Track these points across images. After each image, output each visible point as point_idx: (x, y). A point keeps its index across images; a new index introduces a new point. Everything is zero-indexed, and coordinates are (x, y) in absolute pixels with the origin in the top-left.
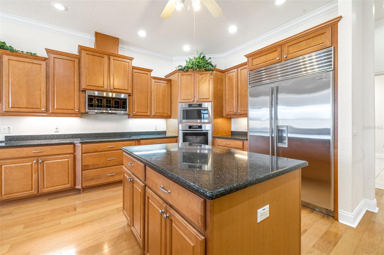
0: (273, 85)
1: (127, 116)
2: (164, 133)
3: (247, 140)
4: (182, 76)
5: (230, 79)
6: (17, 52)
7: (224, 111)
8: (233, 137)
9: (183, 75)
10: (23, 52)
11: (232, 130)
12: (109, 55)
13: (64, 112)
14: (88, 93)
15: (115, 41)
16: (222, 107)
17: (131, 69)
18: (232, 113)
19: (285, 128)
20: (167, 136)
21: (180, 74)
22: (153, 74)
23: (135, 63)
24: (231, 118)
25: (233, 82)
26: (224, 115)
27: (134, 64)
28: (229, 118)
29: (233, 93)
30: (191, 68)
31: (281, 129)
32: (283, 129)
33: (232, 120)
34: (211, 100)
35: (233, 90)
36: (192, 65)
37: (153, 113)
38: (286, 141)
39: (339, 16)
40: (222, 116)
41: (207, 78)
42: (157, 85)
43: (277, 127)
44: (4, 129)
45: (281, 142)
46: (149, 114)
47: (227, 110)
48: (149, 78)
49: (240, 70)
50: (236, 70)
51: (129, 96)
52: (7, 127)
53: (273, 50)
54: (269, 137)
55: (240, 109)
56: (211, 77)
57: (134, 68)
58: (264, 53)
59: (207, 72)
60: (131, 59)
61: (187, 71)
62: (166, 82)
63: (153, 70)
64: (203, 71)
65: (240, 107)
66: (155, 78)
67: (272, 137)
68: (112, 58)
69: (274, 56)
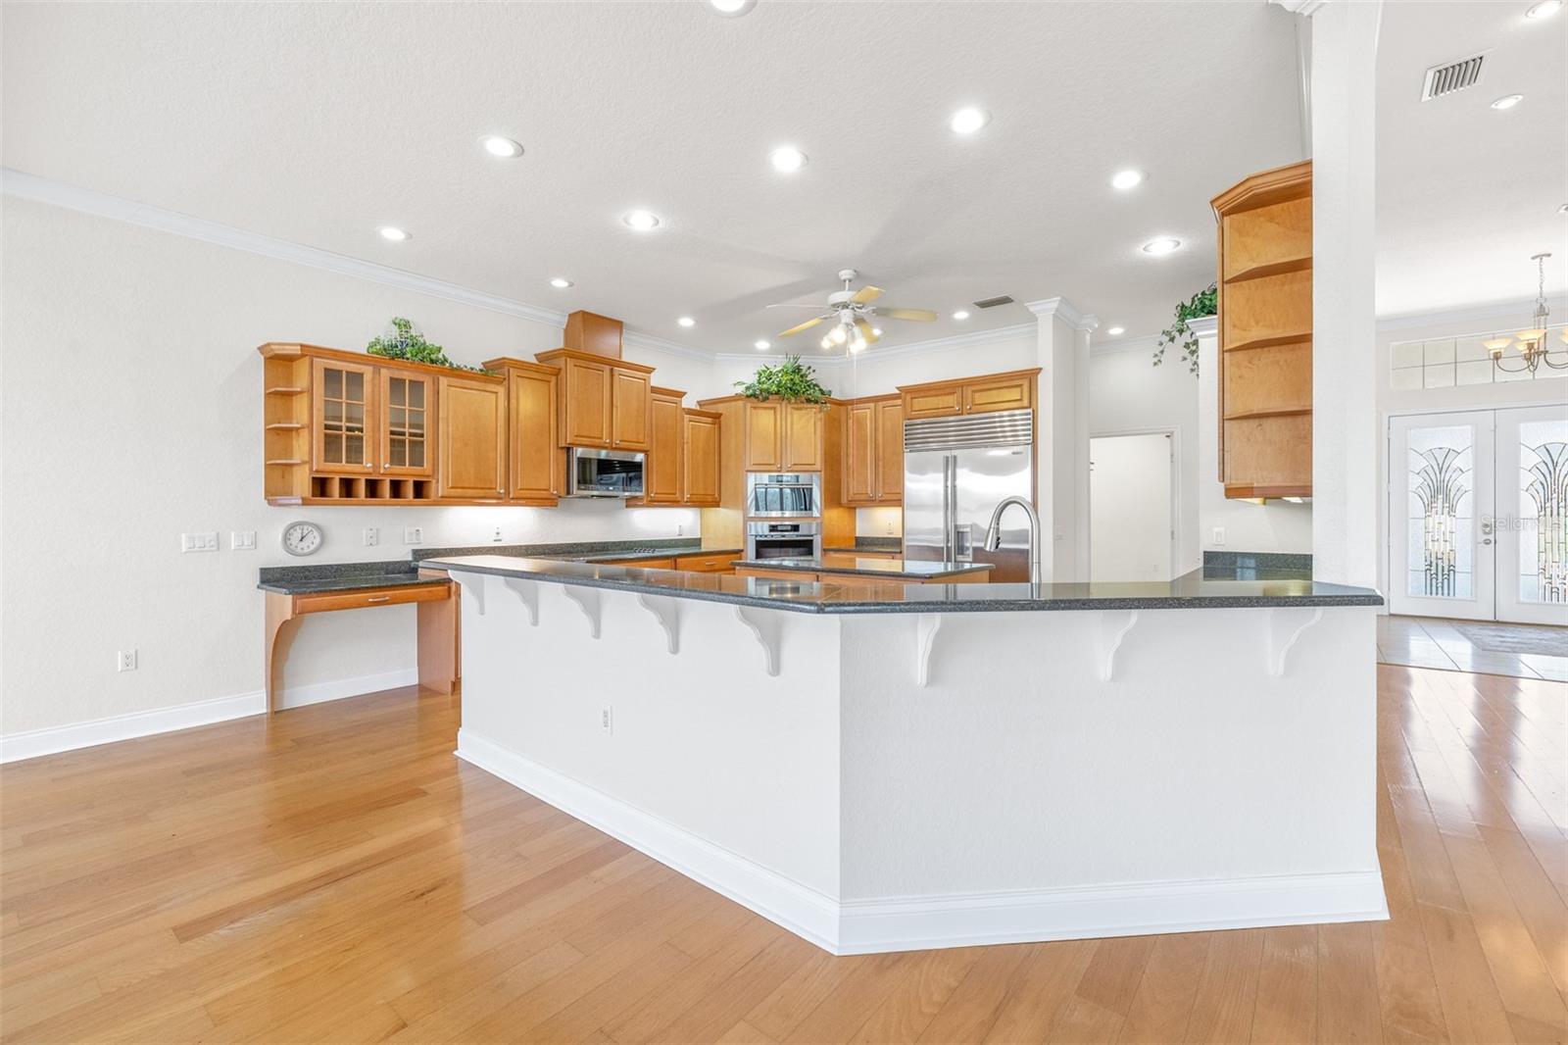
0: (948, 453)
2: (697, 542)
3: (901, 552)
4: (753, 411)
5: (860, 423)
6: (458, 368)
7: (844, 491)
8: (861, 548)
9: (755, 408)
10: (472, 369)
11: (857, 535)
12: (612, 365)
13: (533, 496)
14: (579, 452)
15: (616, 326)
16: (838, 482)
17: (647, 392)
18: (863, 497)
19: (968, 530)
20: (703, 550)
21: (749, 405)
22: (685, 402)
23: (656, 380)
24: (855, 508)
25: (865, 431)
26: (844, 500)
27: (653, 382)
28: (851, 508)
29: (866, 454)
30: (776, 394)
31: (961, 530)
32: (965, 530)
33: (857, 510)
34: (818, 467)
35: (866, 447)
36: (778, 386)
37: (686, 495)
38: (970, 552)
39: (1039, 366)
40: (839, 504)
41: (811, 417)
42: (693, 427)
43: (956, 527)
44: (411, 534)
45: (962, 554)
46: (677, 496)
47: (852, 487)
48: (679, 411)
49: (881, 408)
50: (872, 405)
51: (646, 456)
52: (414, 530)
53: (947, 391)
54: (943, 548)
55: (881, 490)
56: (819, 416)
57: (653, 390)
58: (933, 393)
59: (809, 406)
60: (649, 370)
61: (766, 399)
62: (710, 420)
63: (685, 393)
64: (802, 402)
65: (881, 484)
66: (689, 413)
67: (947, 547)
68: (617, 372)
69: (951, 400)
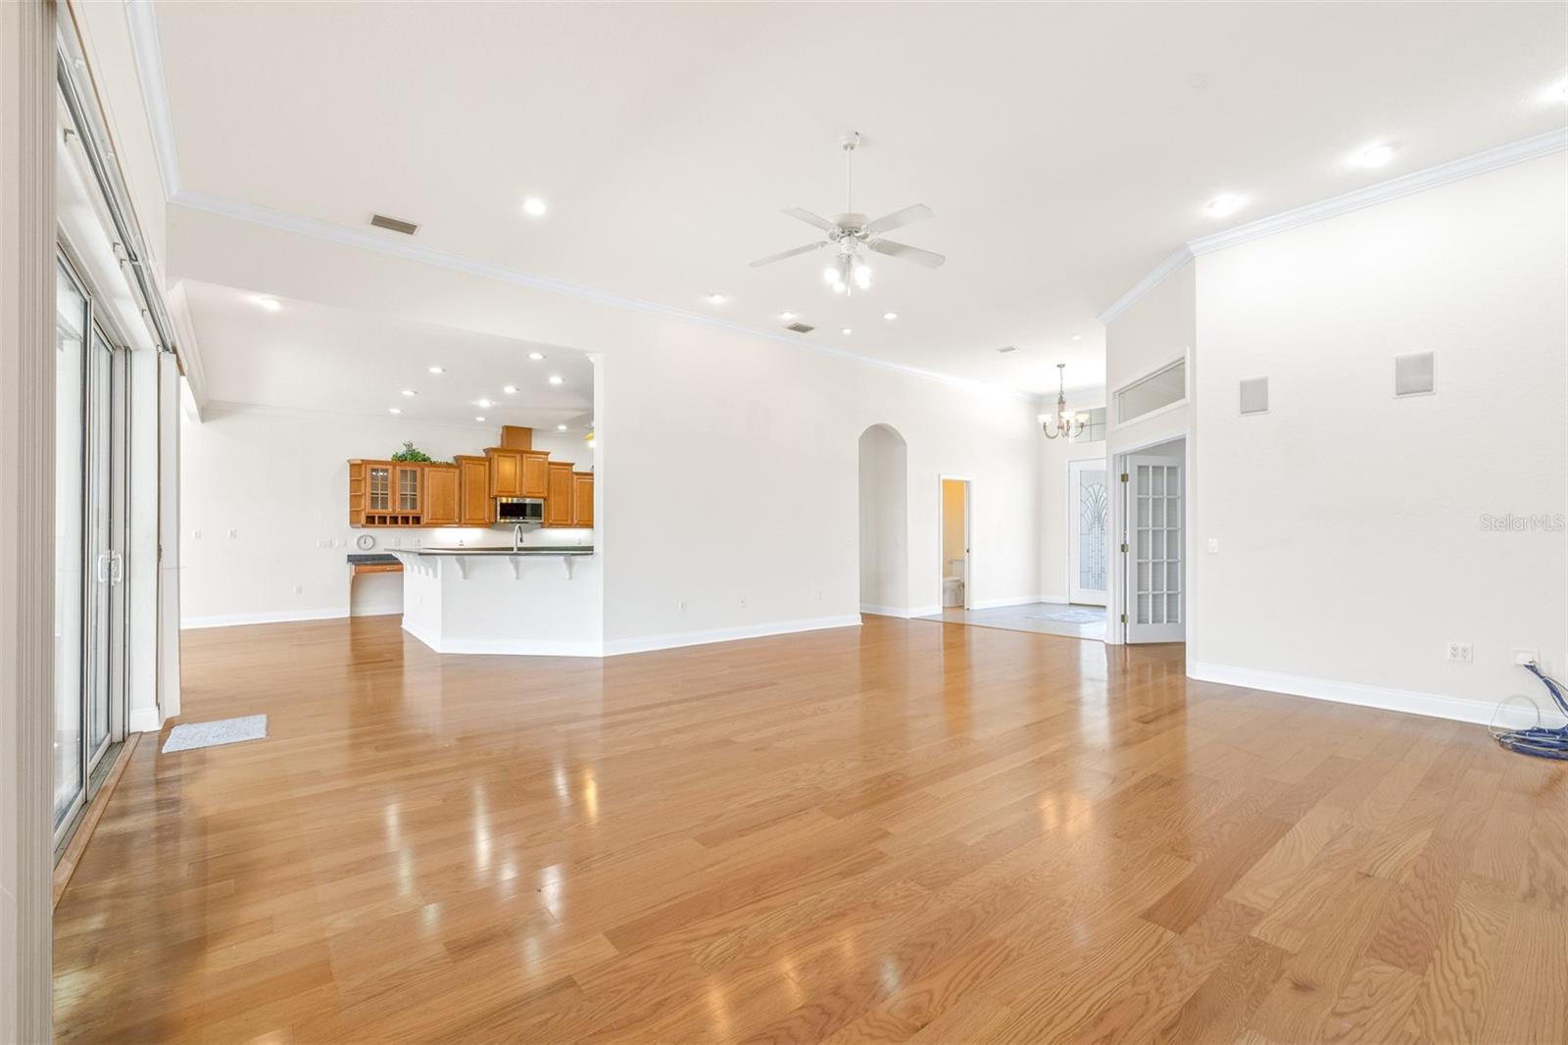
1: (539, 525)
6: (435, 463)
12: (522, 453)
14: (501, 500)
15: (527, 432)
17: (546, 465)
22: (575, 469)
23: (551, 458)
27: (550, 460)
37: (575, 522)
42: (580, 481)
46: (569, 522)
48: (569, 474)
51: (545, 499)
57: (550, 463)
60: (547, 454)
63: (573, 464)
66: (577, 474)
68: (525, 456)
